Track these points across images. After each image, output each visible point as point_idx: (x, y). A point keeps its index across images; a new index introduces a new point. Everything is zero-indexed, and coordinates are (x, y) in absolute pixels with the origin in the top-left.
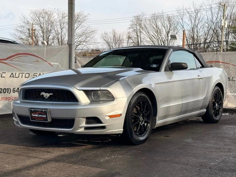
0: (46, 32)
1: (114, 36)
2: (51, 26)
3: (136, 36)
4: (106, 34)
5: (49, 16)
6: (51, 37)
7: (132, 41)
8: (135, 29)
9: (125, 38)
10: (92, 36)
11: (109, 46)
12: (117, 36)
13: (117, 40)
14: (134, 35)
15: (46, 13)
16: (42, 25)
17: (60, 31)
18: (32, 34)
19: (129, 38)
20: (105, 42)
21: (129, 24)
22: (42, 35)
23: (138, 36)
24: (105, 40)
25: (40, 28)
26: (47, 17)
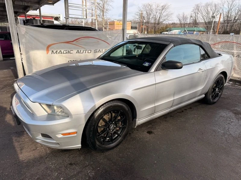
0: (149, 15)
1: (183, 16)
2: (151, 11)
3: (195, 16)
4: (179, 15)
5: (151, 6)
6: (151, 17)
7: (192, 18)
8: (195, 12)
9: (189, 17)
10: (171, 16)
11: (180, 21)
12: (185, 16)
13: (185, 18)
14: (194, 15)
15: (149, 5)
16: (147, 11)
17: (155, 13)
18: (141, 16)
19: (191, 17)
20: (178, 19)
21: (192, 9)
22: (147, 16)
23: (196, 16)
24: (178, 18)
25: (146, 13)
26: (150, 7)
